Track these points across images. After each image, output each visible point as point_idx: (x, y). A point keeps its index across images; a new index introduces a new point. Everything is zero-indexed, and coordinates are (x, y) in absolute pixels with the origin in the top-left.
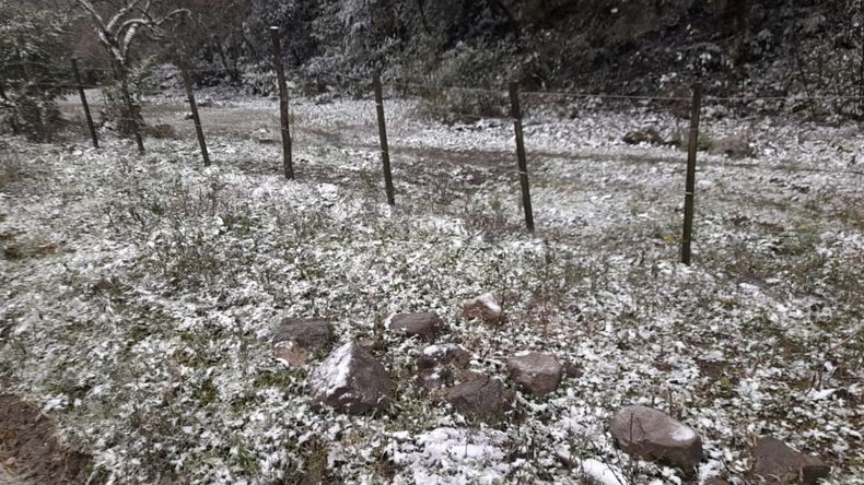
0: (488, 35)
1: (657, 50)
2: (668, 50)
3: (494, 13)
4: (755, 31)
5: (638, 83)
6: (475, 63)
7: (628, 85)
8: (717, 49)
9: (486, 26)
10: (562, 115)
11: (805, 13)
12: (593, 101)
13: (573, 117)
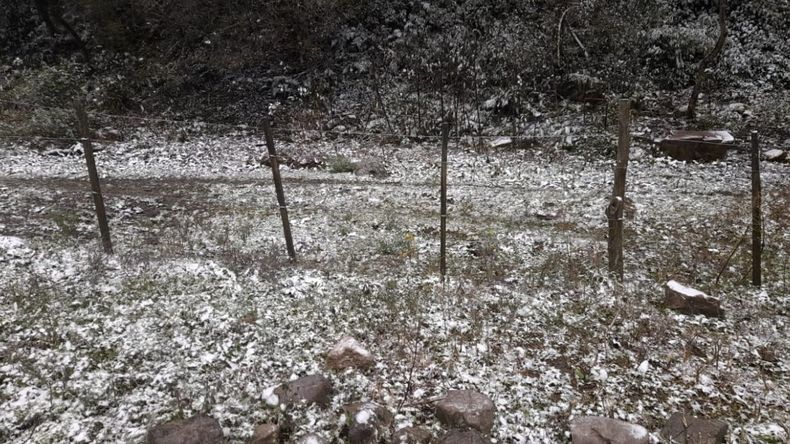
0: (48, 53)
1: (240, 79)
2: (250, 80)
3: (53, 31)
4: (321, 69)
5: (231, 109)
6: (60, 83)
7: (222, 110)
8: (295, 82)
9: (43, 44)
10: (170, 139)
11: (355, 58)
12: (198, 125)
13: (182, 140)
